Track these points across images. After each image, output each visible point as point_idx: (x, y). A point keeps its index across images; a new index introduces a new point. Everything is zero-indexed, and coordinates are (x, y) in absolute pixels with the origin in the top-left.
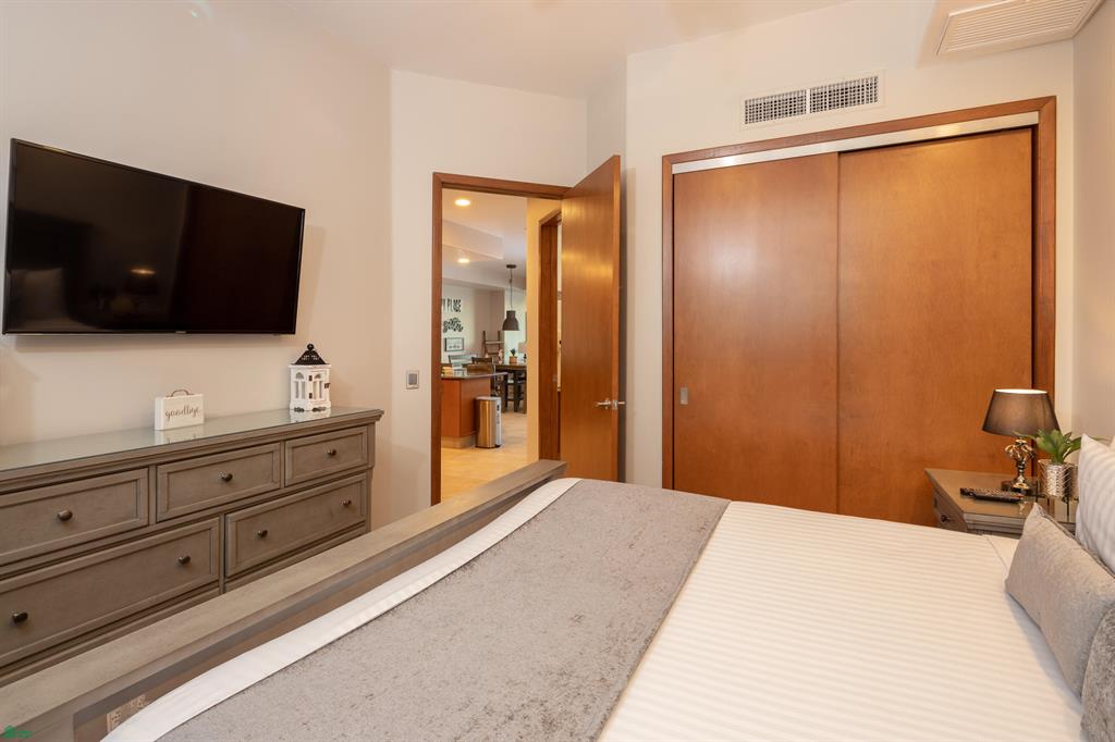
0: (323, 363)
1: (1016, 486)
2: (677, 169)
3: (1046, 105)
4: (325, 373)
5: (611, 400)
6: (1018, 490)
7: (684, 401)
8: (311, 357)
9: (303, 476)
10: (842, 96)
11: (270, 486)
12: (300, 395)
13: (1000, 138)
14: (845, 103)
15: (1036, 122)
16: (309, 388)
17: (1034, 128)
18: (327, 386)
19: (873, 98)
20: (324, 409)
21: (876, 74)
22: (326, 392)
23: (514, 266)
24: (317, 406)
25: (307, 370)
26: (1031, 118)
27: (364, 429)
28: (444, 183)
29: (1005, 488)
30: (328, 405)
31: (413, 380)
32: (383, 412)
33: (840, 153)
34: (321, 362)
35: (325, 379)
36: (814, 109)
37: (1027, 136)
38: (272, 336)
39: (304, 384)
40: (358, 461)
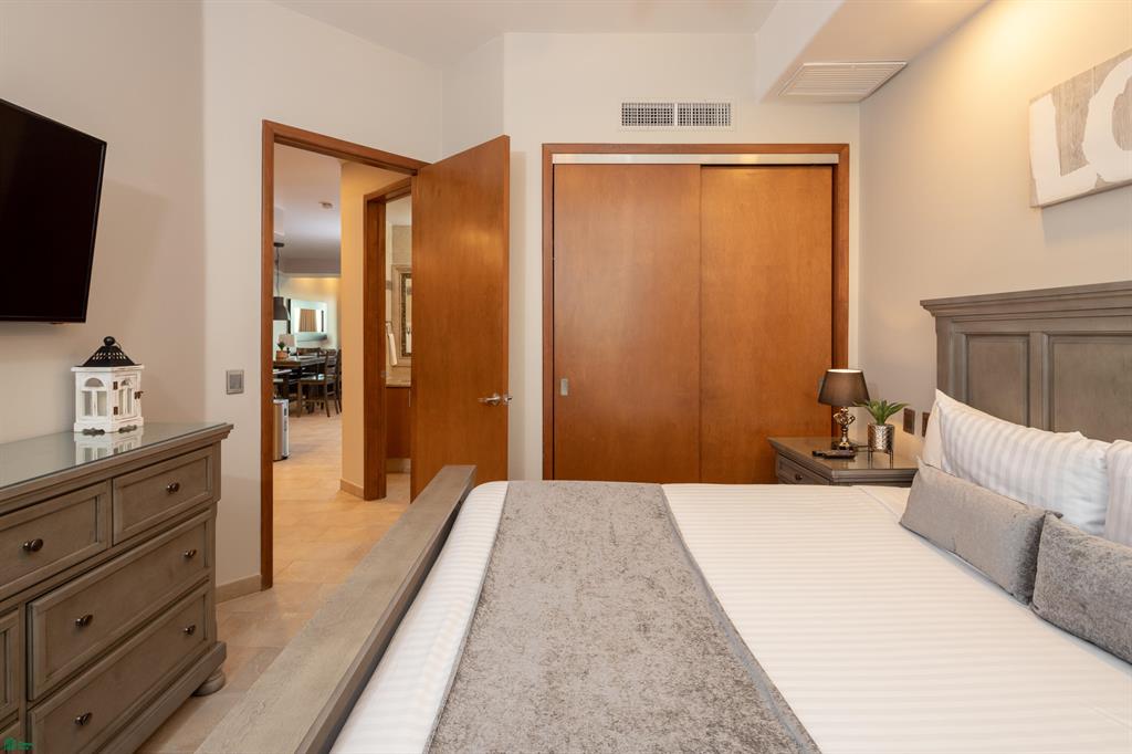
0: (132, 364)
1: (841, 444)
2: (558, 159)
3: (842, 149)
4: (134, 377)
5: (501, 395)
6: (843, 448)
7: (564, 392)
8: (109, 355)
9: (136, 527)
10: (704, 115)
11: (94, 547)
12: (94, 410)
13: (813, 171)
14: (709, 122)
15: (836, 161)
16: (112, 400)
17: (834, 167)
18: (138, 395)
19: (726, 122)
20: (135, 428)
21: (728, 102)
22: (136, 404)
23: (282, 245)
24: (125, 425)
25: (106, 375)
26: (833, 158)
27: (208, 451)
28: (277, 136)
29: (834, 447)
30: (139, 421)
31: (235, 383)
32: (232, 427)
33: (703, 166)
34: (128, 362)
35: (135, 385)
36: (681, 122)
37: (828, 172)
38: (47, 325)
39: (101, 395)
40: (203, 495)
